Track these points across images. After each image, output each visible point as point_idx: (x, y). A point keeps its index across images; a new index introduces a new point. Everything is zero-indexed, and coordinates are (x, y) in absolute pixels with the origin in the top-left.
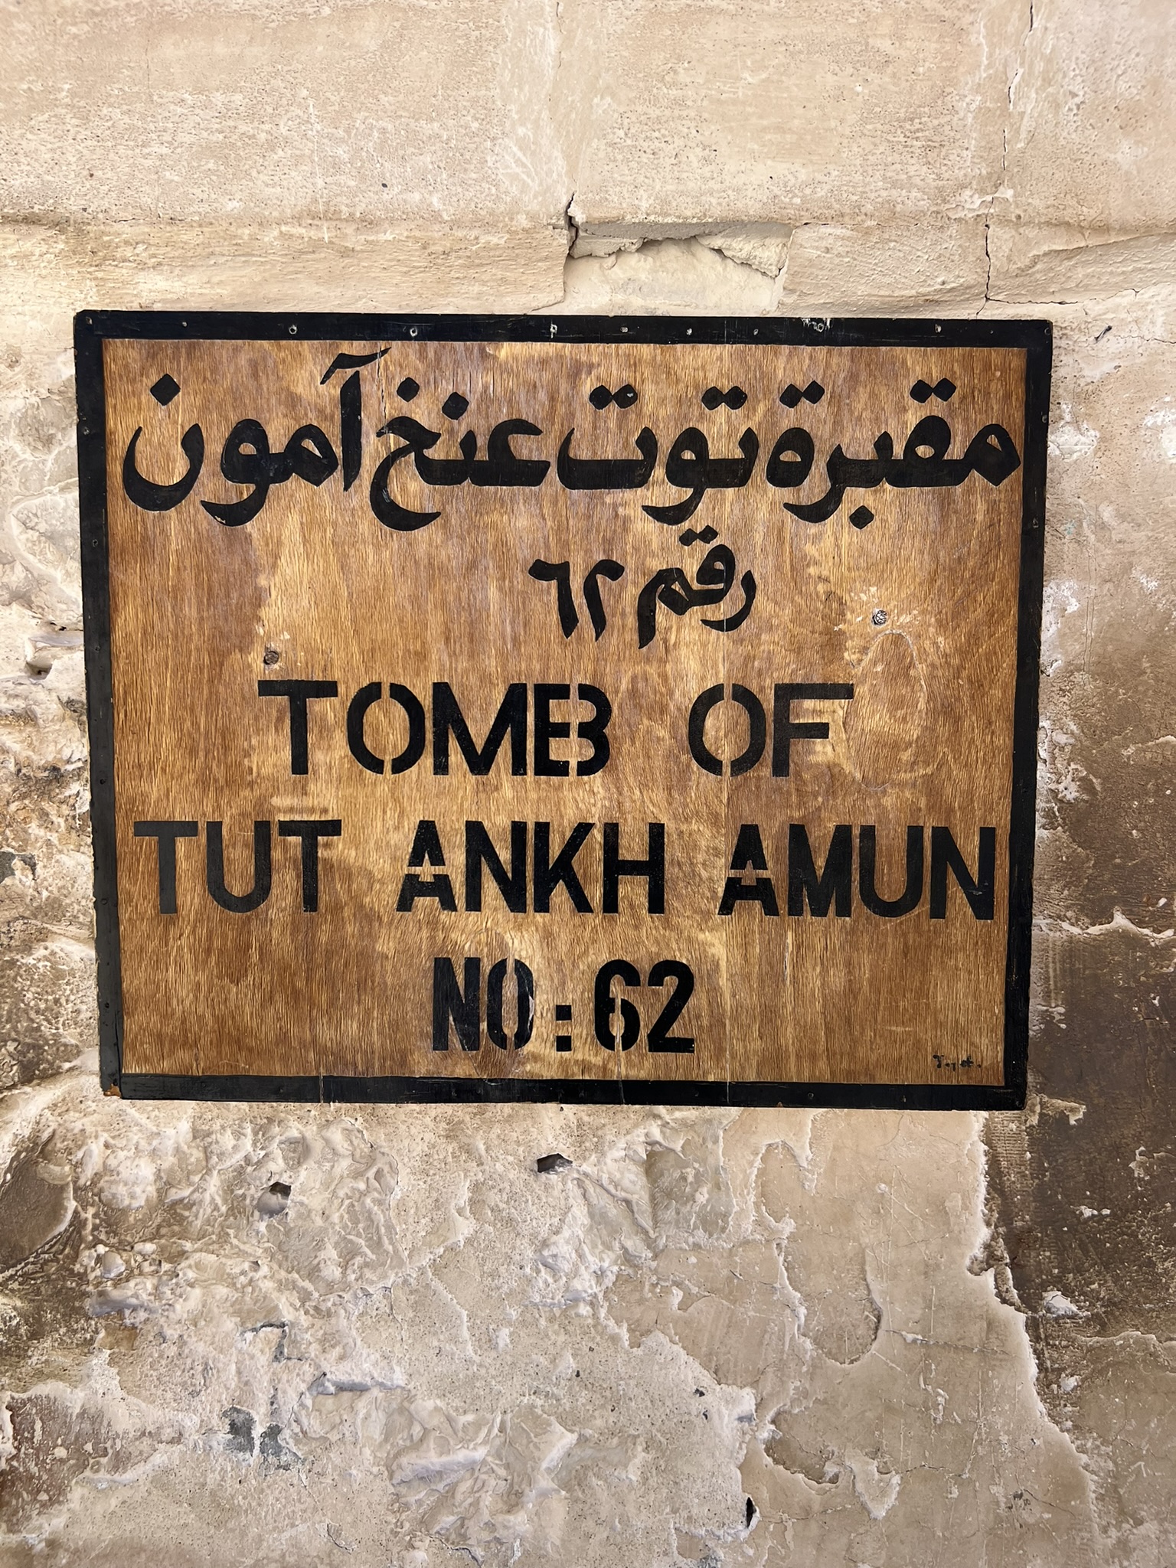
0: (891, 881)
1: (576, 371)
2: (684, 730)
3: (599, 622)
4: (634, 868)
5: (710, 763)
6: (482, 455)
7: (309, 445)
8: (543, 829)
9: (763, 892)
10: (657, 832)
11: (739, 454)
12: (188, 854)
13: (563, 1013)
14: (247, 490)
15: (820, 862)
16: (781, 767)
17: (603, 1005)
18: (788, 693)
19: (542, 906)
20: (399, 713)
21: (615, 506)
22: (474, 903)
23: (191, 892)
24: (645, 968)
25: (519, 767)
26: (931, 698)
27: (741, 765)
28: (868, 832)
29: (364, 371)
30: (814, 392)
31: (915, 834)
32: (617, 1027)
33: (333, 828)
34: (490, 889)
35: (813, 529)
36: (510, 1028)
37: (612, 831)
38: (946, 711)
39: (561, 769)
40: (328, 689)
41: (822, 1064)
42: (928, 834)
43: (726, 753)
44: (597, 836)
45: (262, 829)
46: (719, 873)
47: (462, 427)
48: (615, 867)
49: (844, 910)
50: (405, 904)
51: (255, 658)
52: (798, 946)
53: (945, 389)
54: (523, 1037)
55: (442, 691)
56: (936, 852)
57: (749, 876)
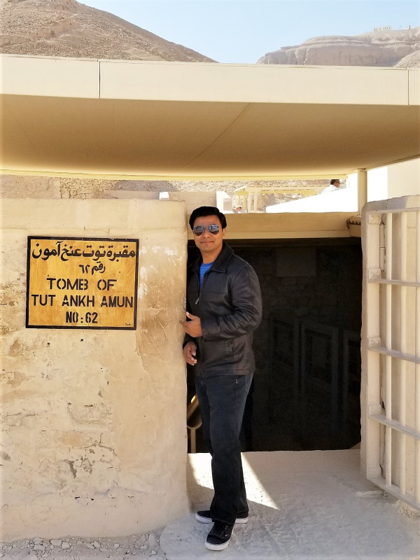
0: (121, 304)
1: (85, 243)
2: (97, 285)
3: (87, 272)
4: (91, 301)
6: (74, 253)
7: (54, 251)
8: (80, 296)
9: (106, 304)
10: (93, 297)
11: (103, 253)
13: (82, 318)
14: (47, 256)
15: (113, 301)
16: (108, 289)
17: (87, 317)
18: (109, 281)
19: (80, 305)
20: (63, 282)
21: (89, 259)
22: (71, 305)
23: (38, 303)
24: (92, 313)
25: (77, 289)
26: (126, 281)
28: (118, 297)
29: (61, 243)
30: (112, 247)
31: (124, 297)
32: (88, 320)
33: (55, 296)
34: (73, 303)
35: (112, 262)
36: (75, 320)
37: (88, 297)
39: (82, 289)
40: (55, 279)
41: (112, 324)
43: (102, 288)
44: (86, 298)
45: (46, 296)
46: (101, 302)
47: (72, 250)
48: (88, 301)
49: (115, 306)
50: (63, 305)
51: (47, 276)
52: (110, 310)
53: (127, 247)
55: (68, 280)
56: (126, 300)
57: (104, 302)
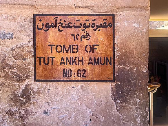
0: (103, 62)
1: (75, 18)
2: (85, 49)
3: (77, 39)
4: (81, 61)
5: (87, 52)
6: (67, 25)
7: (52, 25)
8: (73, 57)
9: (92, 63)
10: (82, 58)
11: (89, 25)
12: (42, 60)
13: (74, 74)
14: (47, 28)
15: (97, 60)
16: (93, 52)
17: (78, 73)
18: (93, 45)
19: (73, 64)
20: (60, 47)
21: (78, 30)
22: (67, 64)
23: (42, 63)
24: (82, 70)
25: (70, 52)
26: (106, 46)
27: (90, 52)
28: (101, 58)
29: (57, 18)
30: (95, 20)
31: (105, 58)
32: (79, 75)
33: (54, 57)
34: (68, 63)
35: (95, 31)
36: (70, 75)
37: (79, 58)
38: (107, 47)
39: (74, 52)
40: (54, 45)
41: (97, 78)
42: (106, 58)
43: (88, 51)
44: (77, 58)
45: (48, 58)
46: (88, 61)
47: (65, 23)
48: (79, 61)
49: (99, 65)
50: (61, 64)
51: (48, 43)
52: (95, 68)
53: (106, 20)
54: (71, 76)
55: (64, 45)
56: (106, 59)
57: (90, 61)
